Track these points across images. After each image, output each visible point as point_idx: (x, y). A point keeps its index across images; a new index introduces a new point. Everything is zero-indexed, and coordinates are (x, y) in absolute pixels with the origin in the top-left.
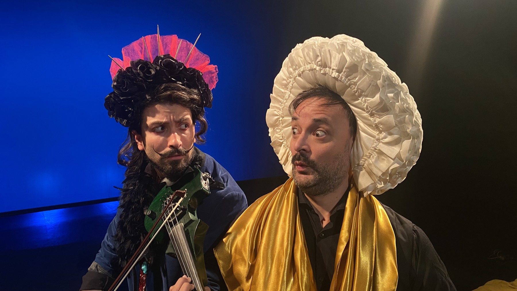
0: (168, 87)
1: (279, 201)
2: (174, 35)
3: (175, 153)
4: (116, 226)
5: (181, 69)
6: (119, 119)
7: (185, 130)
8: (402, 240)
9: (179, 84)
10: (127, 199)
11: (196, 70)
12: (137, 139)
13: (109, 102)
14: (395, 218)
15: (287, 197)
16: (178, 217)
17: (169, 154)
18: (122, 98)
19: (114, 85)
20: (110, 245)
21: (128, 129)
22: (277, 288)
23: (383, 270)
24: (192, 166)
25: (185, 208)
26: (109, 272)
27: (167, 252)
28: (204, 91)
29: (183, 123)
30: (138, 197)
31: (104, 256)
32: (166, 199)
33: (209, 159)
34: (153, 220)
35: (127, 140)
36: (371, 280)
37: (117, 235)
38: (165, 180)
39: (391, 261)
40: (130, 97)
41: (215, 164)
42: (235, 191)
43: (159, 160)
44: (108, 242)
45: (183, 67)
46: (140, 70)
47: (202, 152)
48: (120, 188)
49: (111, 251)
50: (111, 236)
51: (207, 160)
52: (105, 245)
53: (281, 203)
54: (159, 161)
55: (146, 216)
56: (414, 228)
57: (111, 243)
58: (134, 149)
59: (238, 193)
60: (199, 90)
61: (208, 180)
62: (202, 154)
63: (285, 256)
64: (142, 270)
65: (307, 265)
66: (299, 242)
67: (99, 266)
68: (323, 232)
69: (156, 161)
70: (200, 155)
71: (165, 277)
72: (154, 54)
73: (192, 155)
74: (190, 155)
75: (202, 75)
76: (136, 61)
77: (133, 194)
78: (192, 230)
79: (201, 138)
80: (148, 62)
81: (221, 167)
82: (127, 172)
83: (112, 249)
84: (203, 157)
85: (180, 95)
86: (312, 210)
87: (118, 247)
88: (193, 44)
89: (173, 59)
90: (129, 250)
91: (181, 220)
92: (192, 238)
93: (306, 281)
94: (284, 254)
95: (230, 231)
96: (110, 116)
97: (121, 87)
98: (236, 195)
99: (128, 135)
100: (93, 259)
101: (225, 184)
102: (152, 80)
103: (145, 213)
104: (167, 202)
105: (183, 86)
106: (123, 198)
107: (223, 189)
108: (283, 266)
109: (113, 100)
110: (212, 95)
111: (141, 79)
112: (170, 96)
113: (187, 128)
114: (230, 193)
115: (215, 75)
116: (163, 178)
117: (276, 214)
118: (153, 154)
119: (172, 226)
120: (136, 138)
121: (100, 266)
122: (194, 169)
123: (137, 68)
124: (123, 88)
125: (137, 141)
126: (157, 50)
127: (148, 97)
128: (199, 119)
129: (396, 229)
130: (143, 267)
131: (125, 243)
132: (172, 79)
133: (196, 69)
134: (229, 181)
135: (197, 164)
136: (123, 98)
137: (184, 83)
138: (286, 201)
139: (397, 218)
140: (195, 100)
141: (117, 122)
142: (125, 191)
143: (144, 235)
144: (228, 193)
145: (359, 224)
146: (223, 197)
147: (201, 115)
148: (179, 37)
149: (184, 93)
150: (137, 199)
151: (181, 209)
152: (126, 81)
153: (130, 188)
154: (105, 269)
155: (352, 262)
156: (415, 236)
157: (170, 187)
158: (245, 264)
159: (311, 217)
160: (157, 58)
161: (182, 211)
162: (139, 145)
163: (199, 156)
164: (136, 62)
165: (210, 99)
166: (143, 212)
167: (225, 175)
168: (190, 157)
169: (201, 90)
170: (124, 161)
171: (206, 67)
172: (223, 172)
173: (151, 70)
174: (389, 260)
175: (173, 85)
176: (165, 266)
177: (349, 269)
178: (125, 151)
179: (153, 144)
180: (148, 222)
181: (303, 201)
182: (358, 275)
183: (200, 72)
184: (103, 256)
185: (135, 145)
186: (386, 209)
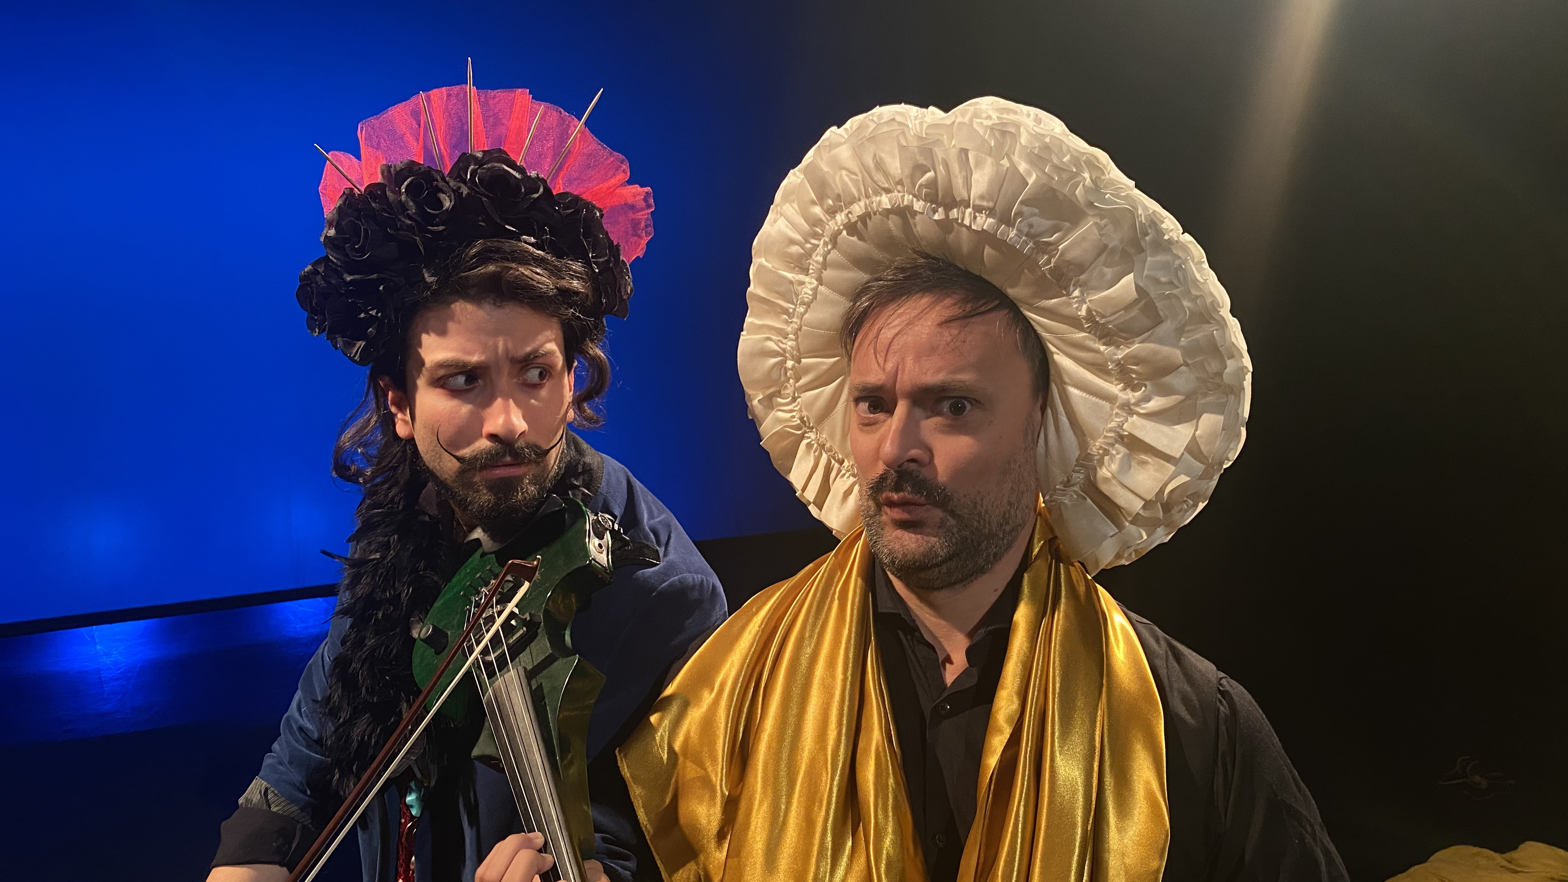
0: (492, 251)
1: (815, 604)
2: (520, 90)
3: (504, 456)
4: (326, 669)
5: (536, 196)
6: (339, 339)
7: (536, 386)
8: (1183, 720)
9: (526, 242)
10: (360, 590)
11: (582, 200)
12: (393, 403)
13: (311, 288)
14: (1164, 653)
15: (840, 592)
16: (513, 646)
17: (486, 458)
18: (348, 279)
19: (326, 236)
20: (307, 728)
21: (367, 370)
22: (805, 871)
23: (1124, 811)
24: (563, 494)
25: (536, 620)
26: (302, 809)
27: (476, 752)
28: (604, 267)
29: (533, 365)
30: (394, 583)
31: (290, 763)
32: (478, 593)
33: (615, 470)
34: (438, 653)
35: (364, 404)
36: (1086, 842)
37: (328, 699)
38: (478, 534)
39: (1148, 783)
40: (375, 276)
41: (630, 486)
42: (690, 573)
43: (454, 476)
44: (300, 719)
45: (541, 190)
46: (407, 195)
47: (594, 451)
48: (339, 557)
49: (308, 747)
50: (310, 701)
51: (609, 474)
52: (293, 727)
53: (823, 607)
54: (456, 476)
55: (417, 641)
56: (1221, 685)
57: (309, 721)
58: (384, 434)
59: (698, 577)
60: (587, 263)
61: (608, 536)
62: (593, 457)
63: (829, 770)
64: (408, 807)
65: (895, 798)
66: (872, 730)
67: (273, 791)
68: (947, 700)
69: (446, 476)
70: (588, 460)
71: (472, 828)
72: (455, 147)
73: (559, 463)
74: (552, 462)
75: (602, 216)
76: (399, 165)
77: (382, 573)
78: (555, 689)
79: (589, 411)
80: (434, 173)
81: (651, 497)
82: (364, 506)
83: (314, 741)
84: (595, 466)
85: (527, 276)
86: (917, 634)
87: (331, 736)
88: (580, 120)
89: (513, 165)
90: (363, 744)
91: (521, 655)
92: (554, 711)
93: (891, 851)
94: (827, 763)
95: (669, 691)
96: (313, 330)
97: (348, 245)
98: (694, 586)
99: (368, 390)
100: (255, 772)
101: (661, 551)
102: (441, 228)
103: (415, 634)
104: (481, 599)
105: (538, 249)
106: (352, 586)
107: (656, 565)
108: (825, 802)
109: (323, 282)
110: (629, 278)
111: (410, 222)
112: (495, 277)
113: (545, 381)
114: (676, 578)
115: (644, 216)
116: (472, 529)
117: (806, 642)
118: (437, 456)
119: (491, 675)
120: (393, 398)
121: (276, 792)
122: (567, 500)
123: (400, 189)
124: (353, 249)
125: (393, 409)
126: (465, 134)
127: (429, 279)
128: (584, 353)
129: (1167, 689)
130: (411, 798)
131: (350, 722)
132: (507, 227)
133: (584, 197)
134: (672, 541)
135: (576, 487)
136: (352, 277)
137: (542, 241)
138: (836, 603)
139: (1169, 653)
140: (577, 293)
141: (337, 348)
142: (355, 564)
143: (411, 697)
144: (669, 577)
145: (1051, 674)
146: (653, 589)
147: (592, 341)
148: (538, 96)
149: (538, 271)
150: (392, 592)
151: (525, 623)
152: (363, 225)
153: (372, 557)
154: (292, 800)
155: (1028, 786)
156: (1224, 709)
157: (493, 556)
158: (713, 797)
159: (913, 652)
160: (465, 159)
161: (525, 629)
162: (400, 422)
163: (585, 463)
164: (398, 169)
165: (623, 290)
166: (409, 630)
167: (660, 522)
168: (551, 466)
169: (595, 263)
170: (353, 468)
171: (618, 191)
172: (655, 514)
173: (442, 196)
174: (1142, 783)
175: (508, 245)
176: (472, 795)
177: (1022, 808)
178: (357, 438)
179: (436, 426)
180: (421, 658)
181: (887, 607)
182: (1048, 827)
183: (594, 207)
184: (286, 761)
185: (388, 421)
186: (1138, 624)
